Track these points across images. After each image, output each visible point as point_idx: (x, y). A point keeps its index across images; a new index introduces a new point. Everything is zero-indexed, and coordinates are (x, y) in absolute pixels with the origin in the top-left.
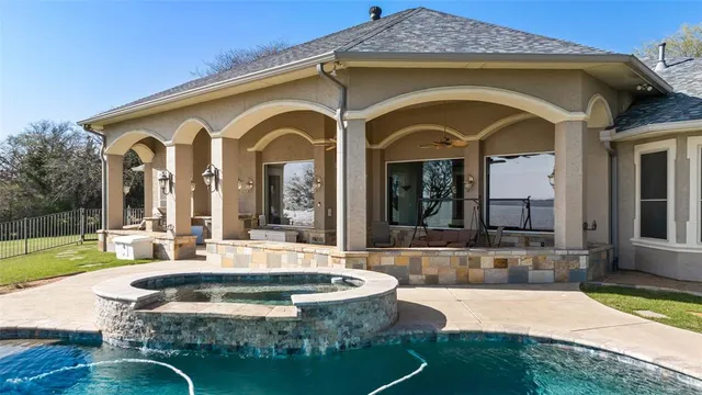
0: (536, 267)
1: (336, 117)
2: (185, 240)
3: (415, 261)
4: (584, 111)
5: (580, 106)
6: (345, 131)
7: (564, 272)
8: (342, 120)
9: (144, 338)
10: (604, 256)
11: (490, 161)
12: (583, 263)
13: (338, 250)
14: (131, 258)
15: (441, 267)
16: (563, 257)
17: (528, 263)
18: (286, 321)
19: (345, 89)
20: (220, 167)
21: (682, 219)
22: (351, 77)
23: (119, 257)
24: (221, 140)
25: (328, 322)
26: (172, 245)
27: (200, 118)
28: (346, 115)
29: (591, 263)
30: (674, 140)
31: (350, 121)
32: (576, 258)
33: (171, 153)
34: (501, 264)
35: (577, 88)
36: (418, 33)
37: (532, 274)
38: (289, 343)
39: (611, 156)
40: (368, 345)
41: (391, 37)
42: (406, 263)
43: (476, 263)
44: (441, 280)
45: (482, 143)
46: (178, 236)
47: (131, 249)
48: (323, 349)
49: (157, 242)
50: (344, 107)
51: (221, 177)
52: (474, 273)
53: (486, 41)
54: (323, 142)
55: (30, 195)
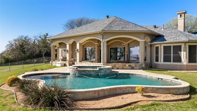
0: (136, 66)
1: (101, 40)
2: (70, 63)
3: (115, 65)
4: (144, 39)
5: (143, 39)
6: (103, 43)
7: (140, 67)
8: (102, 41)
9: (77, 73)
10: (149, 65)
11: (130, 47)
12: (144, 66)
13: (102, 63)
14: (60, 66)
15: (119, 66)
16: (140, 65)
17: (134, 66)
18: (97, 71)
19: (103, 36)
20: (79, 49)
21: (161, 58)
22: (104, 33)
23: (57, 66)
24: (79, 44)
25: (102, 71)
26: (68, 64)
27: (74, 39)
28: (103, 40)
29: (145, 66)
30: (159, 45)
31: (104, 41)
32: (143, 65)
33: (68, 46)
34: (130, 66)
35: (143, 36)
36: (116, 25)
37: (135, 68)
38: (97, 73)
39: (151, 47)
40: (108, 74)
41: (111, 26)
42: (113, 65)
43: (125, 66)
44: (119, 68)
45: (128, 44)
46: (69, 62)
47: (60, 64)
48: (102, 74)
49: (65, 63)
50: (103, 39)
51: (79, 50)
52: (125, 67)
53: (127, 27)
54: (97, 43)
55: (20, 54)
